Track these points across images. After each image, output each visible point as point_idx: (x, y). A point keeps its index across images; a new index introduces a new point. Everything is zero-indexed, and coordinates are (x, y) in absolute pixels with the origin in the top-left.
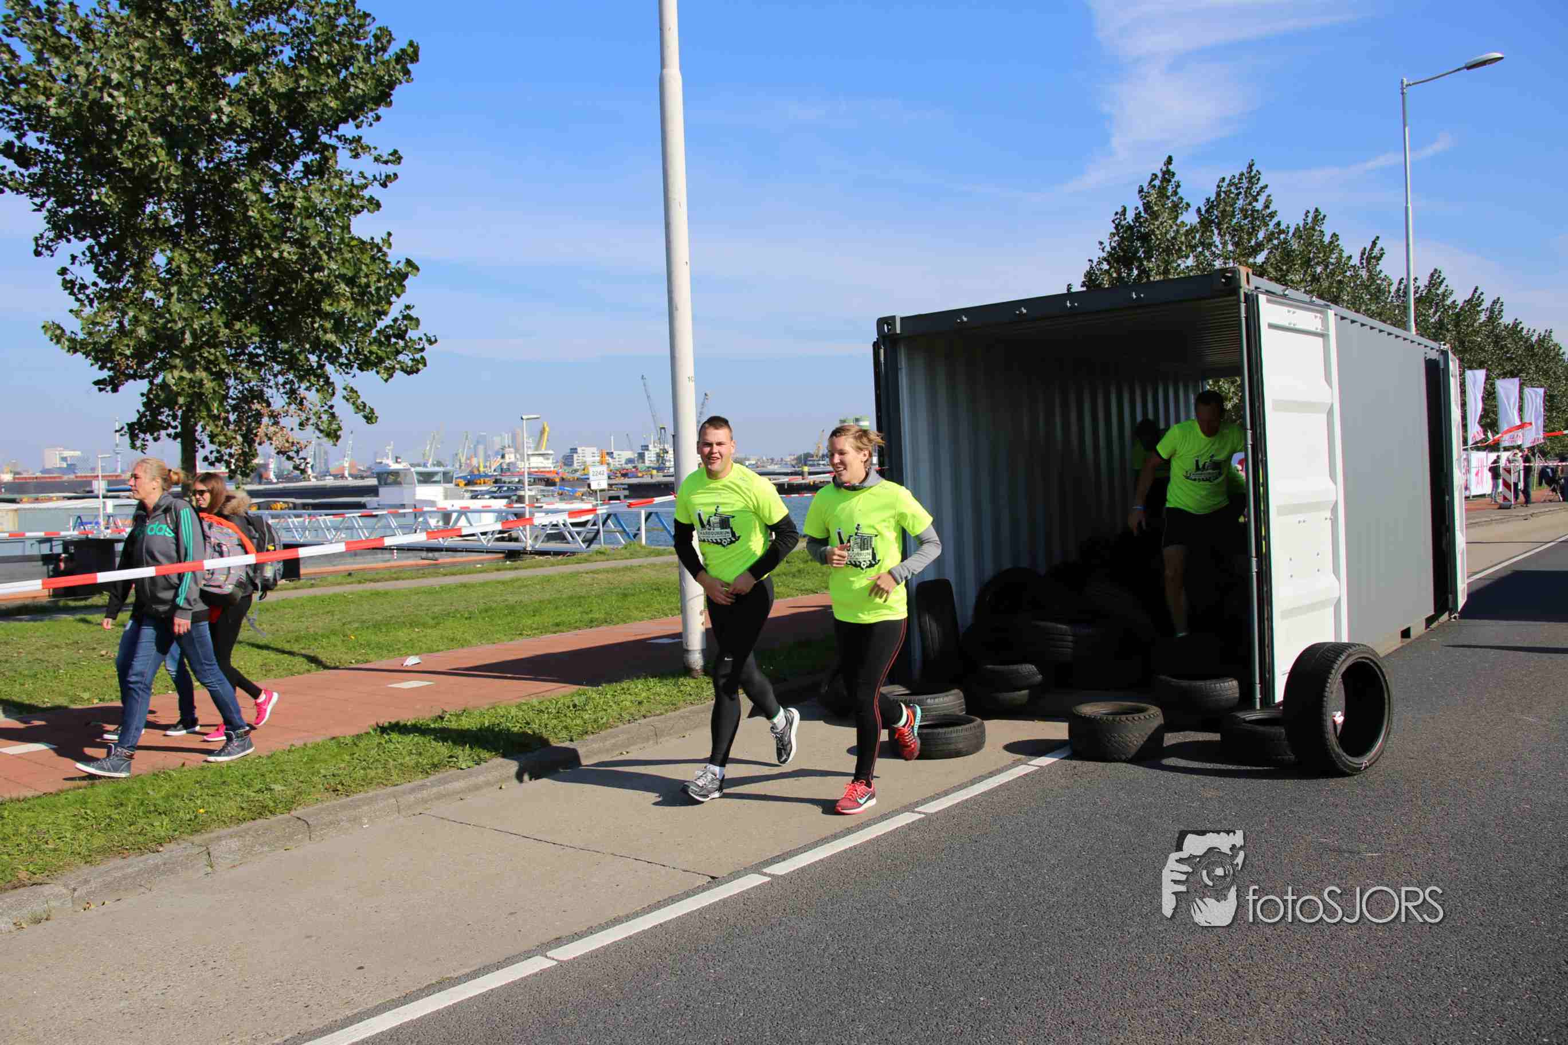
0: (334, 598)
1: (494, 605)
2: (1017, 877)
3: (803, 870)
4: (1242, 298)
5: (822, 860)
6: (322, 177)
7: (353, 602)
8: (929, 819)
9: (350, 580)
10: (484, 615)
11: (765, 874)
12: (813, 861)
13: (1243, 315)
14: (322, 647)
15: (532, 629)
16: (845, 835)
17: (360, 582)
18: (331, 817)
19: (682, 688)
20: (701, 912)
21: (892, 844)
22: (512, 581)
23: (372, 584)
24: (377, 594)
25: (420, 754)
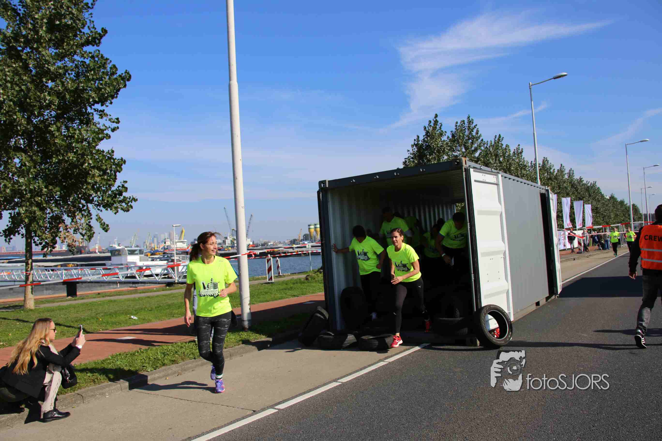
0: (92, 304)
1: (162, 305)
2: (379, 406)
3: (291, 406)
4: (464, 170)
5: (299, 402)
6: (87, 125)
7: (100, 305)
8: (343, 384)
9: (99, 296)
10: (157, 309)
11: (276, 409)
12: (295, 403)
13: (464, 177)
14: (87, 324)
15: (178, 314)
16: (309, 392)
17: (103, 297)
18: (92, 393)
19: (241, 336)
20: (249, 425)
21: (328, 395)
22: (170, 295)
23: (109, 298)
24: (111, 301)
25: (131, 366)
